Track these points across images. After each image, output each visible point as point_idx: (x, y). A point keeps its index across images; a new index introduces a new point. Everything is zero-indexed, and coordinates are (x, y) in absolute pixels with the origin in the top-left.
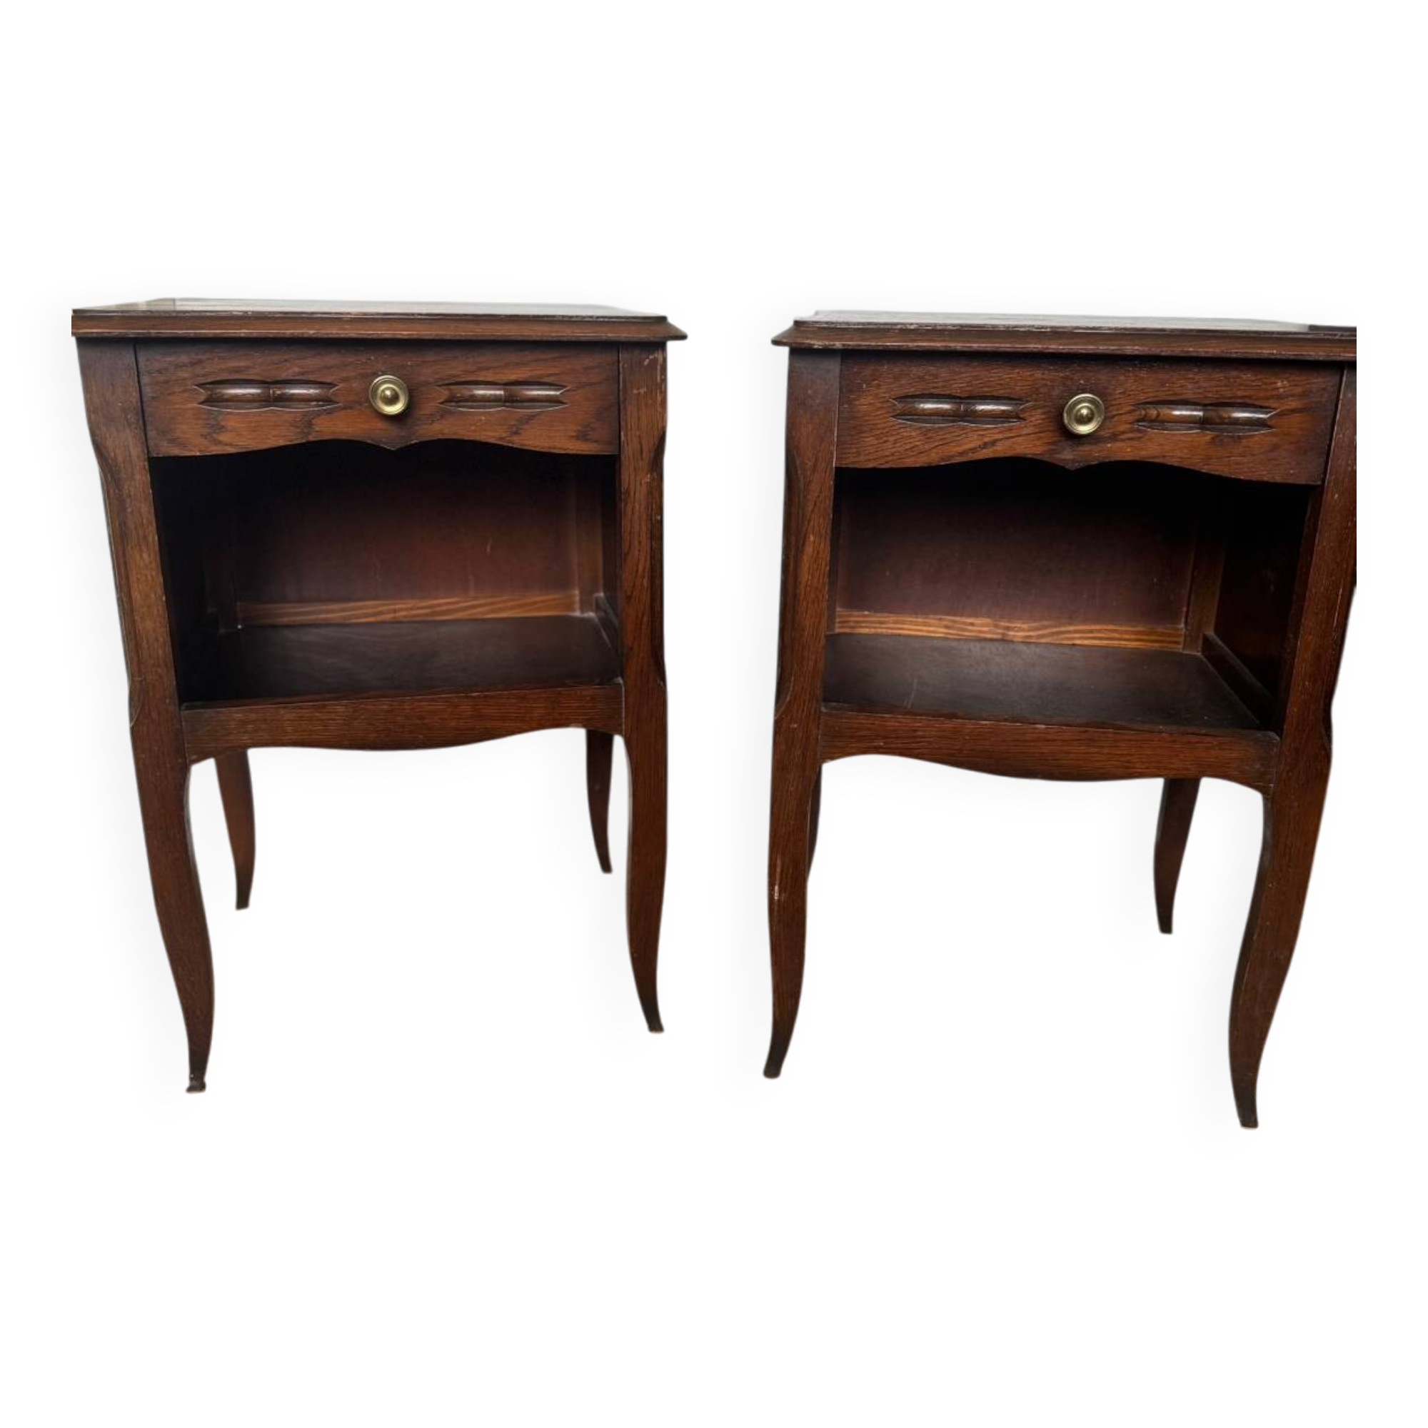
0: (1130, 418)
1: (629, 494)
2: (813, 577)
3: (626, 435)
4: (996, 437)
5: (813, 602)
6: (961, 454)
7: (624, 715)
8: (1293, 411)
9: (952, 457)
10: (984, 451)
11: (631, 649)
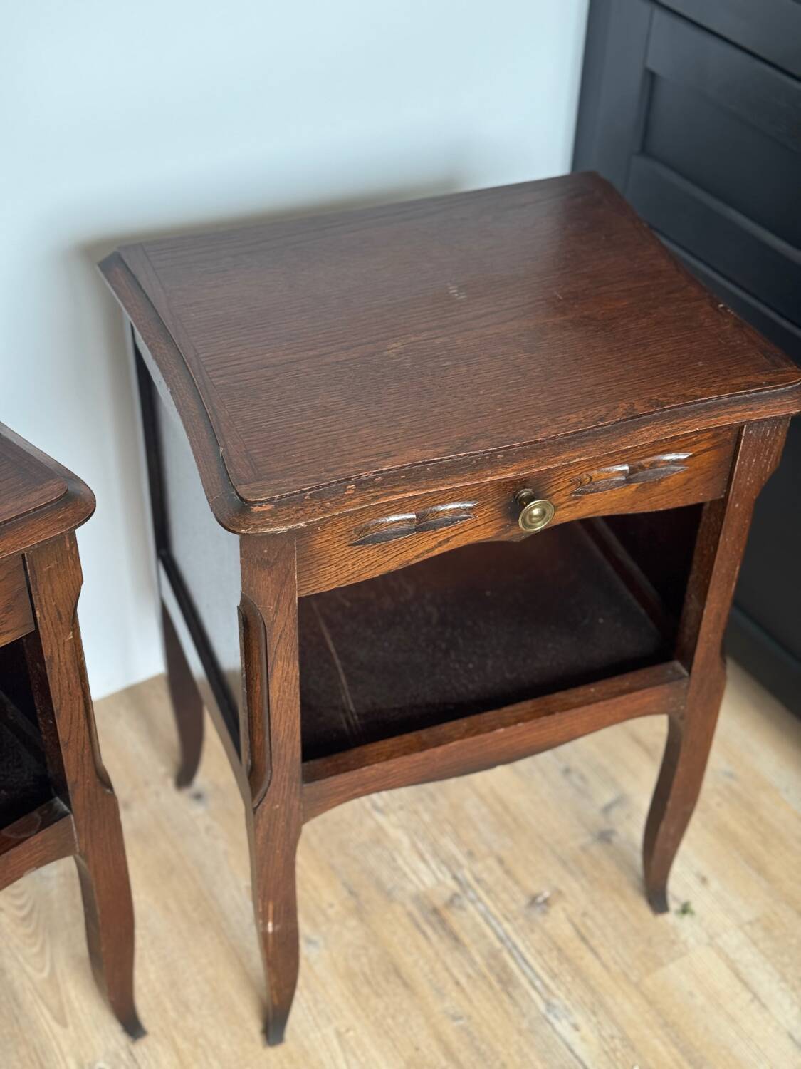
0: (568, 491)
1: (53, 659)
2: (284, 691)
3: (42, 612)
4: (449, 535)
5: (286, 711)
6: (417, 557)
7: (76, 836)
8: (704, 451)
9: (411, 560)
10: (439, 548)
11: (76, 782)
